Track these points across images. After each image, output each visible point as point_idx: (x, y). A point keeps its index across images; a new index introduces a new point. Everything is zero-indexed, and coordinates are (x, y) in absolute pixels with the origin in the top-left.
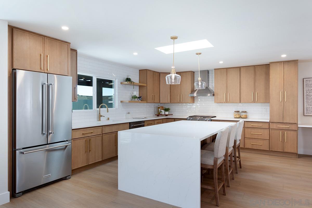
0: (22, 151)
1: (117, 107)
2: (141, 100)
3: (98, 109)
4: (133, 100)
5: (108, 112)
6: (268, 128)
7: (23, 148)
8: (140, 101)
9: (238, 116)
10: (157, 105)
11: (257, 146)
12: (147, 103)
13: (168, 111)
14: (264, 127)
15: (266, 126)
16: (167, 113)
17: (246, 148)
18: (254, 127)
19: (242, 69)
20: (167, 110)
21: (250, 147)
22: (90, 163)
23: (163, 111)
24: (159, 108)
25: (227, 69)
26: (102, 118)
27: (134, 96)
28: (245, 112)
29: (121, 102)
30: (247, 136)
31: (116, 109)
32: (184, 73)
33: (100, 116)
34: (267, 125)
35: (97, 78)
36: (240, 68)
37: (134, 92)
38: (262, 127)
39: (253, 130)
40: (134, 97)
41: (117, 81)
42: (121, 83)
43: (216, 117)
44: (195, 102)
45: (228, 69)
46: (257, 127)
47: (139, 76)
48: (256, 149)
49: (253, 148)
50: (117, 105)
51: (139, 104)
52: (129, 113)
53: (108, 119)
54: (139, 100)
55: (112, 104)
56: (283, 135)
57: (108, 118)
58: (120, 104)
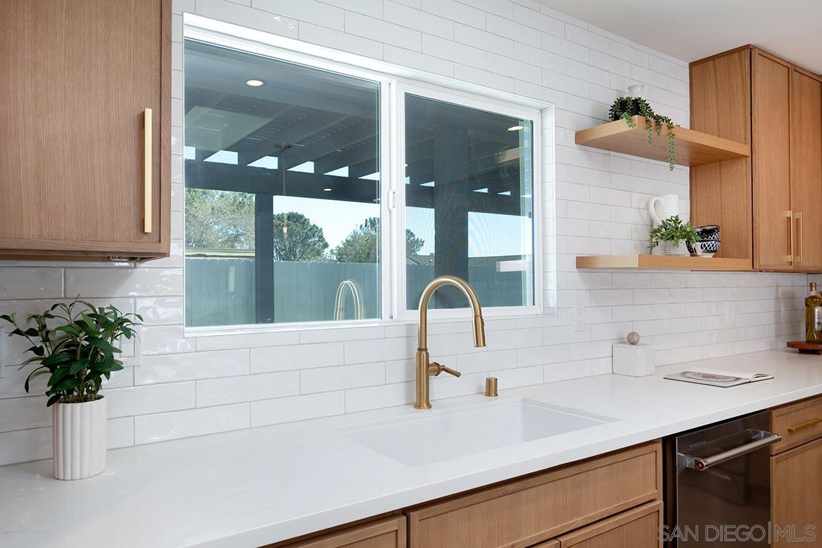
1: (552, 303)
2: (718, 253)
3: (415, 316)
4: (657, 251)
5: (480, 340)
8: (710, 256)
26: (439, 386)
27: (665, 225)
29: (583, 263)
31: (548, 312)
33: (425, 370)
37: (662, 200)
40: (669, 232)
41: (550, 120)
42: (578, 134)
47: (688, 100)
50: (552, 286)
51: (695, 278)
52: (632, 340)
53: (492, 387)
54: (699, 252)
57: (489, 381)
58: (575, 276)
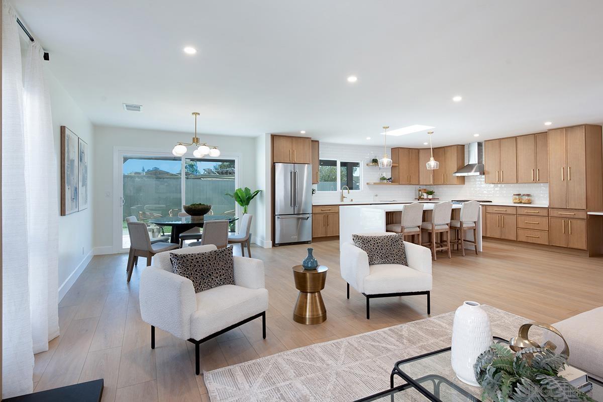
0: (279, 216)
1: (363, 189)
2: (392, 182)
3: (342, 191)
4: (381, 181)
5: (349, 193)
6: (546, 215)
7: (280, 215)
8: (390, 183)
9: (517, 201)
10: (418, 187)
11: (533, 238)
12: (399, 184)
13: (431, 195)
14: (542, 215)
15: (545, 213)
16: (430, 197)
17: (520, 241)
18: (528, 214)
19: (519, 140)
20: (431, 193)
21: (524, 240)
22: (328, 236)
23: (425, 194)
24: (420, 191)
25: (500, 139)
26: (345, 199)
27: (382, 177)
28: (528, 195)
29: (367, 184)
30: (520, 226)
31: (362, 191)
32: (449, 148)
33: (343, 197)
34: (546, 211)
35: (341, 162)
36: (516, 137)
38: (539, 214)
39: (528, 218)
42: (367, 165)
43: (491, 202)
44: (466, 183)
45: (502, 140)
46: (532, 214)
47: (391, 155)
48: (532, 243)
49: (529, 241)
50: (363, 187)
51: (388, 185)
52: (376, 196)
53: (352, 200)
55: (358, 186)
56: (566, 226)
58: (367, 186)
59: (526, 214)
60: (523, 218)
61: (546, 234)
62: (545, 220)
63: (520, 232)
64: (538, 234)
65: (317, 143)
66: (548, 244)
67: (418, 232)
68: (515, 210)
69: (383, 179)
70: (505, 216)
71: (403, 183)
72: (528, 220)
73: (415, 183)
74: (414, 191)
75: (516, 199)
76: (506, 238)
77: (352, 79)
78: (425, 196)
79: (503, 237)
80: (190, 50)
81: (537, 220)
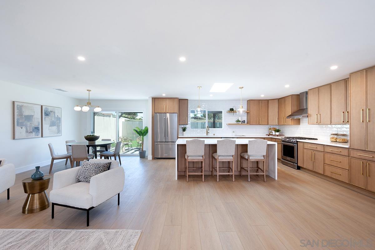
6: (347, 155)
9: (333, 140)
10: (268, 126)
11: (336, 175)
12: (250, 125)
14: (343, 154)
15: (345, 153)
16: (277, 133)
17: (326, 176)
18: (333, 152)
19: (333, 86)
21: (329, 175)
24: (270, 129)
25: (319, 87)
30: (326, 162)
33: (207, 133)
34: (346, 151)
36: (330, 84)
38: (341, 153)
42: (228, 112)
43: (317, 139)
46: (336, 152)
48: (335, 179)
49: (333, 177)
52: (234, 132)
53: (214, 135)
54: (242, 123)
56: (365, 167)
59: (331, 152)
60: (329, 155)
61: (347, 172)
62: (346, 159)
63: (327, 167)
64: (339, 171)
65: (186, 101)
66: (348, 182)
67: (201, 159)
68: (323, 148)
69: (238, 121)
70: (316, 153)
71: (254, 124)
72: (333, 157)
73: (264, 124)
74: (267, 129)
75: (333, 138)
76: (316, 171)
77: (182, 59)
78: (274, 133)
79: (314, 170)
80: (81, 58)
81: (340, 158)
